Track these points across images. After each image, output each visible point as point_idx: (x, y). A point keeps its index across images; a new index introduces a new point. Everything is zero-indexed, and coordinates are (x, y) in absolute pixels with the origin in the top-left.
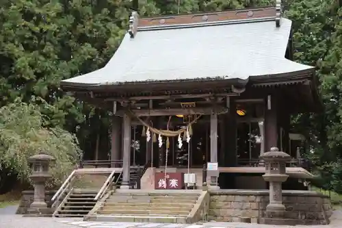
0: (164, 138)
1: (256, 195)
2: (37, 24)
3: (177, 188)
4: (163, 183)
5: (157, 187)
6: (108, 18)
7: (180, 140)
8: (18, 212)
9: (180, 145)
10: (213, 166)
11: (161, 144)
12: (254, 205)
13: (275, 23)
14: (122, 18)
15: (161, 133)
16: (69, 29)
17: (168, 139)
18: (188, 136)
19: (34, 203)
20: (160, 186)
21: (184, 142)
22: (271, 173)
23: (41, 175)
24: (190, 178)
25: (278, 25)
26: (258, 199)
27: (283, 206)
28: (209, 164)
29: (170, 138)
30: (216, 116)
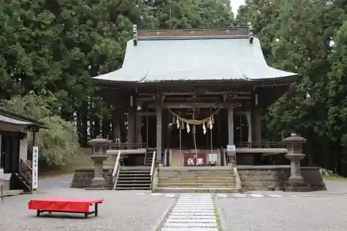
0: (191, 126)
1: (272, 170)
2: (33, 29)
3: (203, 165)
4: (190, 161)
5: (186, 164)
6: (91, 28)
7: (204, 127)
8: (73, 186)
9: (205, 132)
10: (231, 148)
11: (188, 131)
12: (272, 177)
13: (248, 40)
14: (104, 29)
15: (188, 122)
16: (60, 35)
17: (194, 127)
18: (211, 124)
19: (95, 179)
20: (189, 164)
21: (208, 129)
22: (294, 153)
23: (101, 155)
24: (213, 157)
25: (251, 41)
26: (274, 173)
27: (301, 178)
28: (228, 146)
29: (196, 126)
30: (232, 109)
